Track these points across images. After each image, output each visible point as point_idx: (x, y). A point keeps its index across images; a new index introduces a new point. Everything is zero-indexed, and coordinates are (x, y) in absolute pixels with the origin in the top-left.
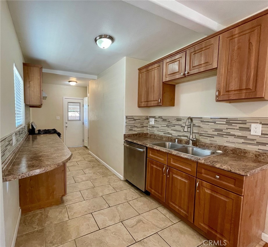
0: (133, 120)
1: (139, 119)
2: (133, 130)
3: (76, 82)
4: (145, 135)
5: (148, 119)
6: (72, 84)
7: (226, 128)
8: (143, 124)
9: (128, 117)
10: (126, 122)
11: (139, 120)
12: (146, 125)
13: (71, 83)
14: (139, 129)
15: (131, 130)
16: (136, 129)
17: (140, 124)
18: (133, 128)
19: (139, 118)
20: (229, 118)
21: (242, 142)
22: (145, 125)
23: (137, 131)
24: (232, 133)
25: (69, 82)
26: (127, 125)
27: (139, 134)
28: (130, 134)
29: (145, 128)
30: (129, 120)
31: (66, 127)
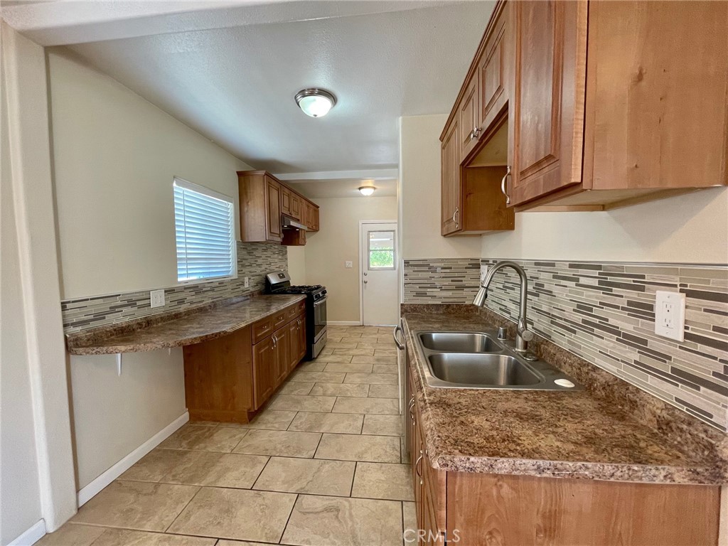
0: (426, 269)
1: (446, 266)
2: (428, 294)
3: (375, 188)
4: (467, 311)
5: (477, 266)
6: (367, 192)
7: (600, 303)
8: (462, 281)
9: (411, 263)
10: (405, 275)
11: (448, 271)
12: (473, 283)
13: (364, 192)
14: (450, 293)
15: (419, 294)
16: (436, 292)
17: (451, 279)
18: (429, 290)
19: (448, 265)
20: (605, 267)
21: (635, 362)
22: (466, 282)
23: (440, 296)
24: (612, 321)
25: (360, 189)
26: (409, 281)
27: (448, 306)
28: (419, 305)
29: (466, 292)
30: (416, 269)
31: (366, 282)
